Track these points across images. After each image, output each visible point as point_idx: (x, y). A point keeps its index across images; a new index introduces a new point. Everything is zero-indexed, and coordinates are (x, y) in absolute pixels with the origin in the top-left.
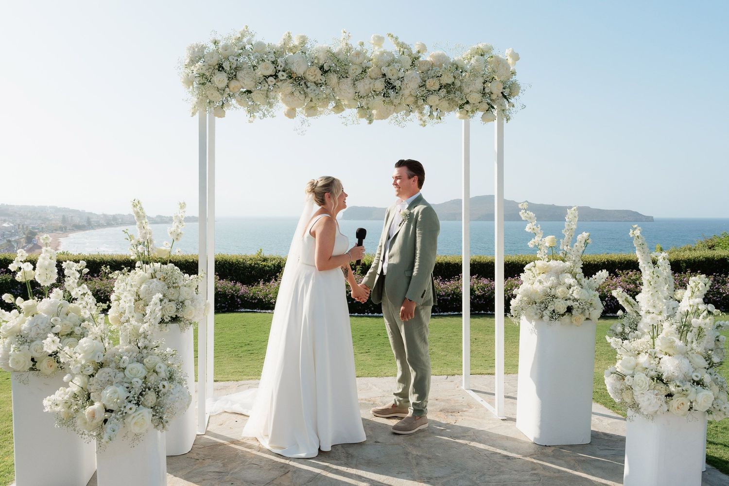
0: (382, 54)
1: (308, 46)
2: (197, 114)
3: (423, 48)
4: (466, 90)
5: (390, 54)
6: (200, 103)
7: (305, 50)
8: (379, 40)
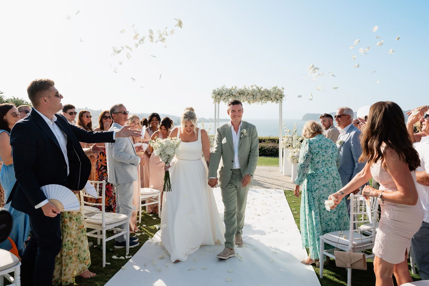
0: (253, 89)
1: (237, 88)
2: (214, 104)
3: (262, 88)
4: (271, 97)
5: (254, 90)
6: (215, 101)
7: (236, 90)
8: (252, 86)
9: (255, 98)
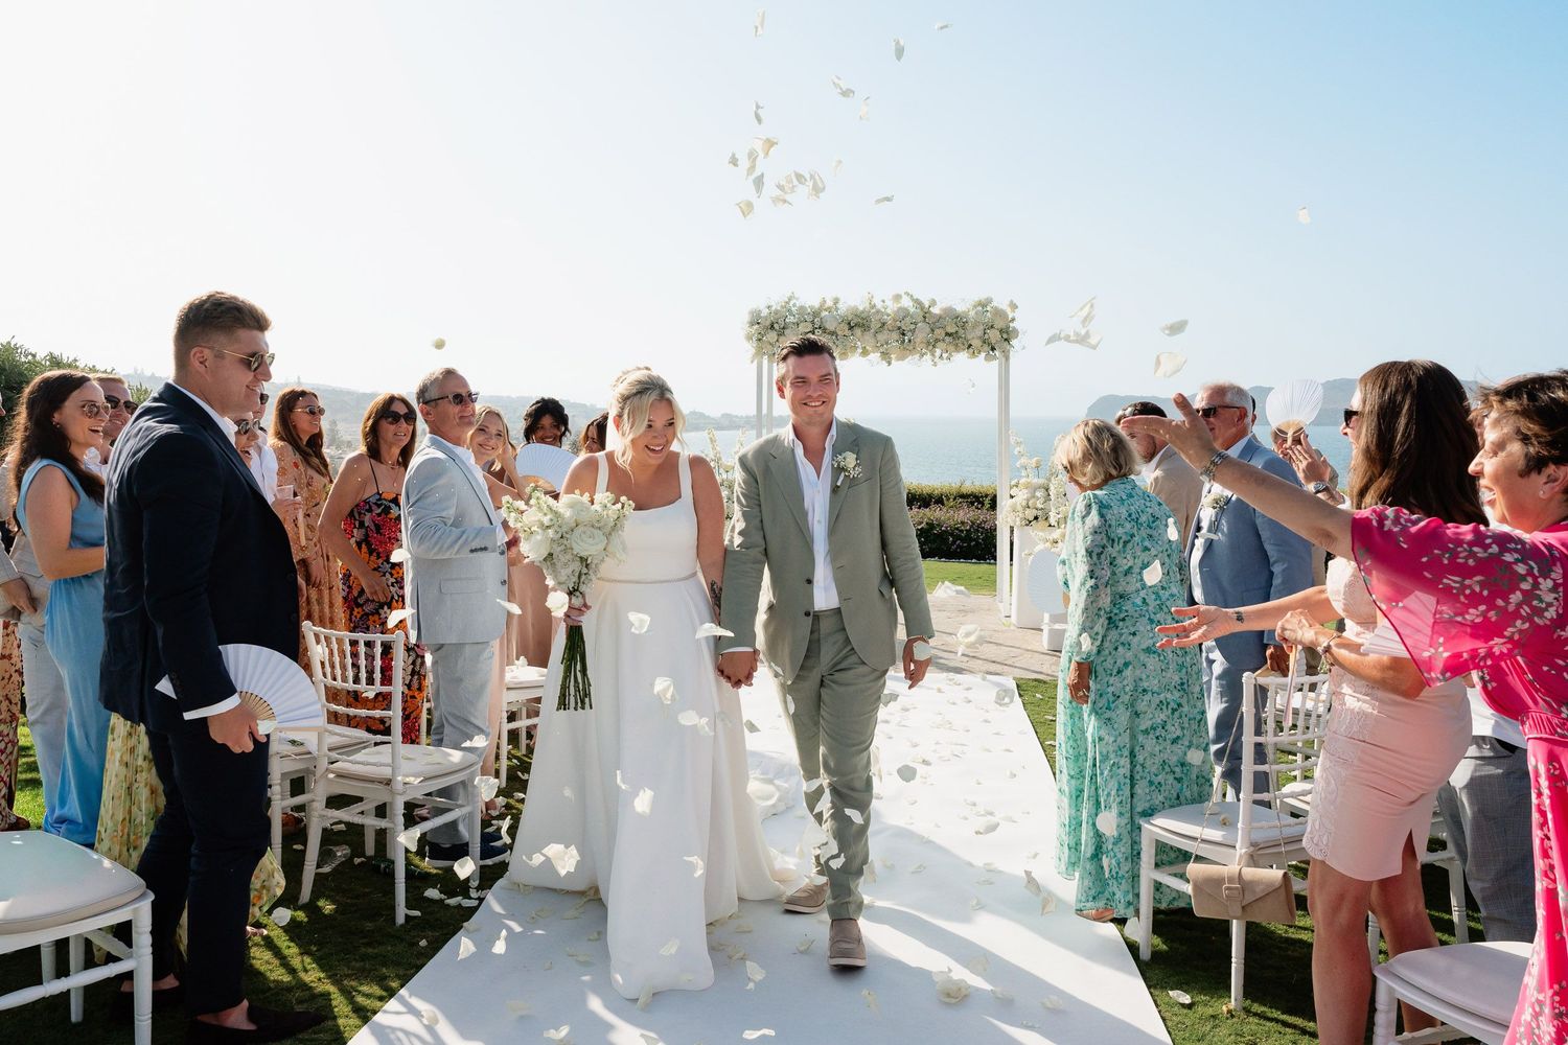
0: (900, 308)
1: (840, 305)
2: (756, 362)
3: (933, 303)
4: (969, 337)
5: (905, 310)
6: (756, 354)
7: (837, 309)
8: (897, 297)
9: (910, 341)
